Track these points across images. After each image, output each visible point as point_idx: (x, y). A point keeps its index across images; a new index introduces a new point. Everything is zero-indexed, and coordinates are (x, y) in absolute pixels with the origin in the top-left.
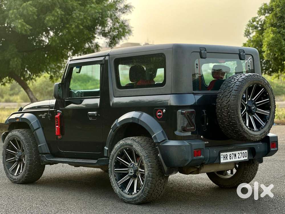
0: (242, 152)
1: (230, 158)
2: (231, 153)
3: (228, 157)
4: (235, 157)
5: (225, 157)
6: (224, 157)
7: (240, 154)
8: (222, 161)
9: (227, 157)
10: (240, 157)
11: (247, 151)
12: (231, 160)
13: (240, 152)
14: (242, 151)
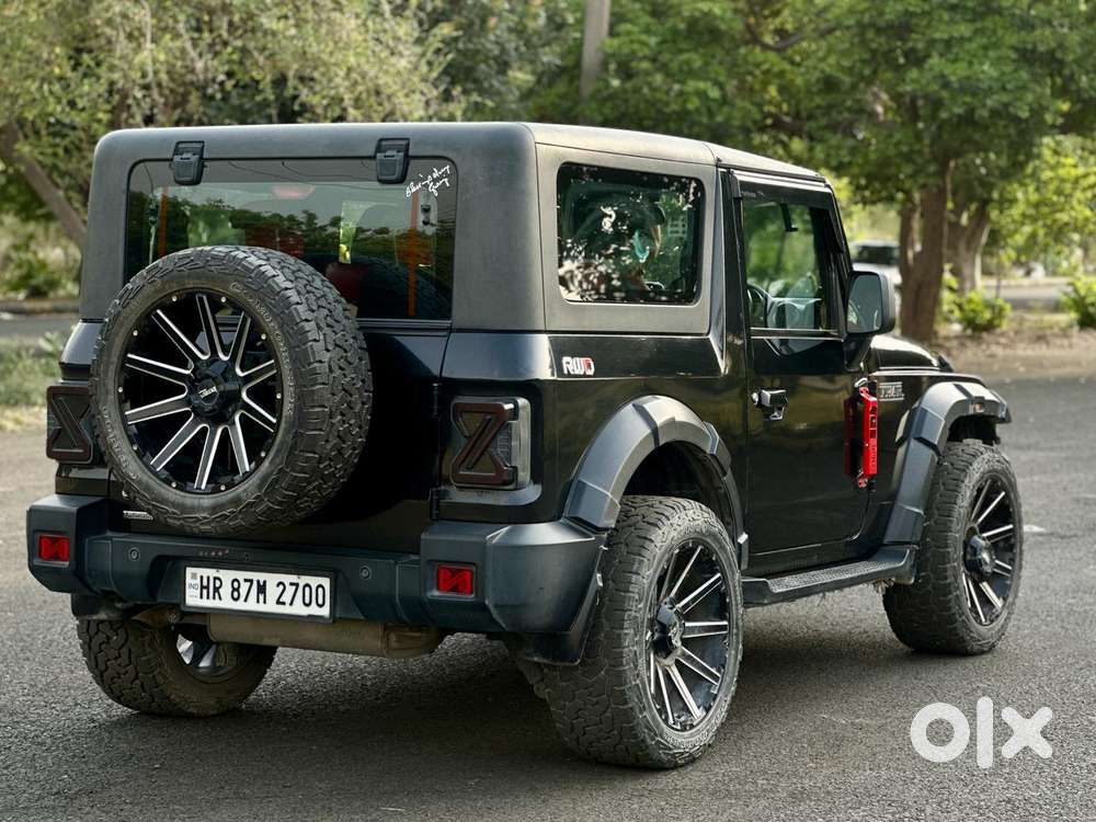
0: (304, 580)
1: (236, 594)
2: (241, 575)
3: (226, 590)
4: (261, 597)
5: (207, 588)
6: (202, 587)
7: (290, 590)
8: (193, 598)
9: (216, 590)
10: (287, 598)
11: (326, 582)
12: (240, 605)
13: (288, 579)
14: (303, 578)
